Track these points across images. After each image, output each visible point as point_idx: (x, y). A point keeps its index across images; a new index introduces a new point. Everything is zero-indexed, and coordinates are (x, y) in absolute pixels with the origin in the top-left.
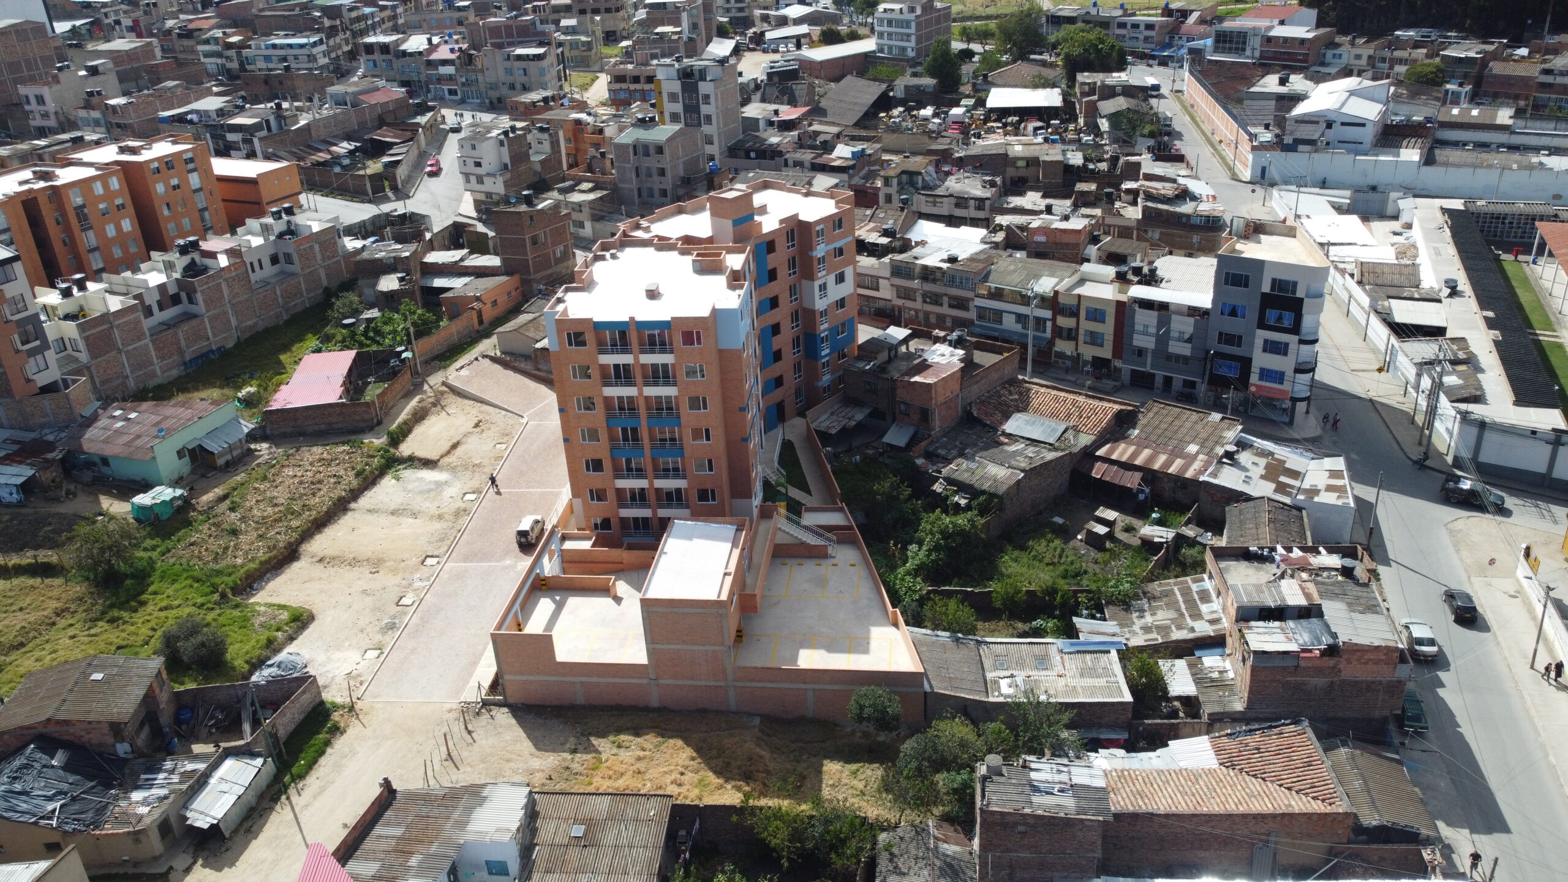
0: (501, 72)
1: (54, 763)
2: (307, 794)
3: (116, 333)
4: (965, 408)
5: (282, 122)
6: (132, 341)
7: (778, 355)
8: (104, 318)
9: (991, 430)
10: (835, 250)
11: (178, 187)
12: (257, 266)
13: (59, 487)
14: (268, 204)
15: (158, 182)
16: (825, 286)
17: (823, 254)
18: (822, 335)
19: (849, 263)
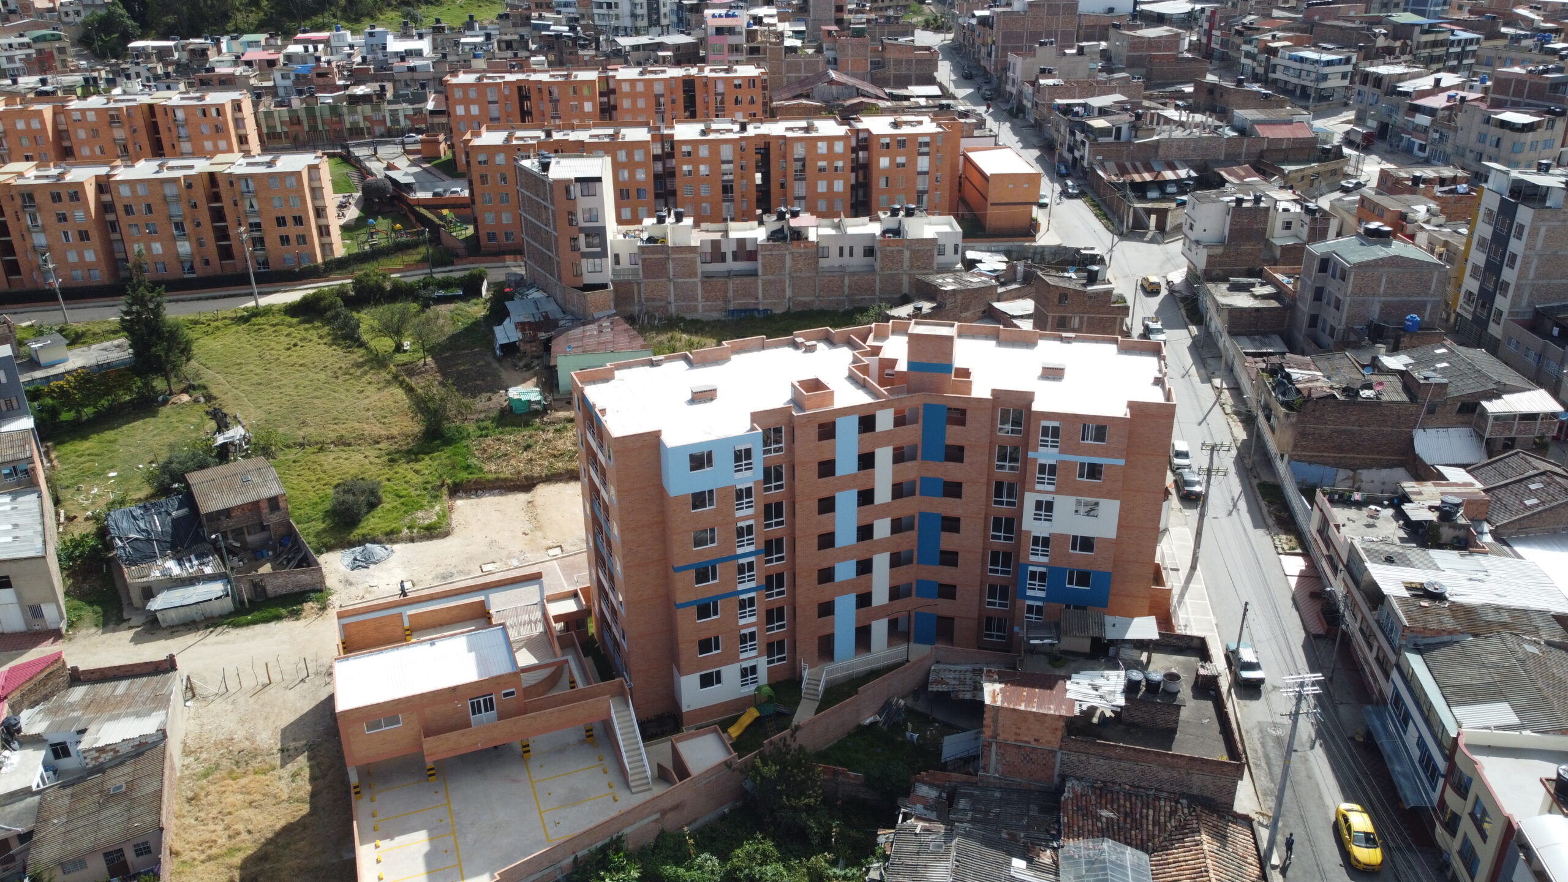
0: (1474, 136)
1: (174, 514)
2: (222, 638)
3: (671, 265)
4: (1064, 778)
5: (1133, 133)
6: (684, 276)
7: (950, 558)
8: (665, 249)
9: (1054, 832)
10: (1082, 465)
11: (903, 165)
12: (846, 252)
13: (520, 359)
14: (992, 204)
15: (884, 156)
16: (1049, 506)
17: (1053, 462)
18: (1031, 568)
19: (1109, 495)
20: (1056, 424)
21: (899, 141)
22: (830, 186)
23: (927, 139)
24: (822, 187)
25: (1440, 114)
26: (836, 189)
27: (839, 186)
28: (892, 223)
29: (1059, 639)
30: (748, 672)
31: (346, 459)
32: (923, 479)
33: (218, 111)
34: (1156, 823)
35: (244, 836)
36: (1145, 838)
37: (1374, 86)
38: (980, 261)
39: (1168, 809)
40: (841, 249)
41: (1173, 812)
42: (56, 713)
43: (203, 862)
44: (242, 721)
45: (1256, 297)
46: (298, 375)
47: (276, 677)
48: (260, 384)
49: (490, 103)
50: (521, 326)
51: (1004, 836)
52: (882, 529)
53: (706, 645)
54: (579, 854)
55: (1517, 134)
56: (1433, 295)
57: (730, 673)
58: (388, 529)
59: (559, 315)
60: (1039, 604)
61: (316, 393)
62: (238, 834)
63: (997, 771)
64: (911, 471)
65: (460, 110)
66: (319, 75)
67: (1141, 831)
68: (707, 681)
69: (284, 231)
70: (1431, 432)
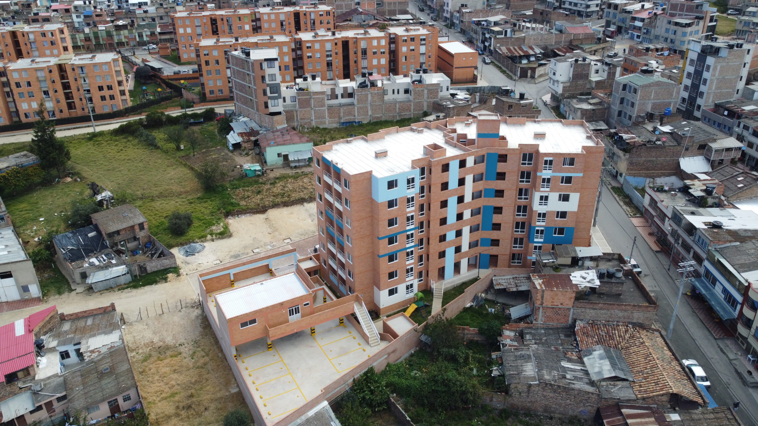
0: (663, 30)
1: (89, 235)
3: (312, 101)
4: (575, 321)
5: (513, 33)
6: (319, 106)
7: (497, 227)
8: (309, 93)
9: (575, 345)
10: (563, 177)
11: (413, 50)
12: (396, 92)
13: (244, 150)
14: (456, 68)
15: (404, 46)
16: (546, 198)
17: (549, 177)
18: (537, 228)
19: (575, 191)
20: (551, 159)
21: (411, 38)
22: (379, 61)
23: (424, 37)
24: (375, 62)
25: (646, 21)
26: (382, 63)
27: (383, 61)
28: (416, 77)
29: (556, 259)
30: (409, 287)
31: (167, 204)
32: (485, 190)
33: (52, 34)
34: (620, 336)
35: (177, 387)
36: (616, 343)
37: (614, 9)
38: (457, 94)
39: (624, 330)
40: (394, 90)
41: (626, 331)
42: (59, 336)
43: (160, 401)
44: (155, 333)
45: (591, 104)
46: (128, 165)
47: (165, 310)
48: (109, 170)
49: (197, 26)
50: (241, 134)
51: (553, 349)
52: (467, 215)
53: (391, 275)
54: (356, 377)
55: (684, 28)
56: (674, 99)
57: (402, 288)
58: (200, 236)
59: (259, 129)
60: (540, 245)
61: (141, 173)
62: (174, 386)
63: (542, 321)
64: (481, 186)
65: (181, 31)
66: (97, 16)
67: (614, 341)
68: (392, 292)
69: (102, 93)
70: (687, 159)
